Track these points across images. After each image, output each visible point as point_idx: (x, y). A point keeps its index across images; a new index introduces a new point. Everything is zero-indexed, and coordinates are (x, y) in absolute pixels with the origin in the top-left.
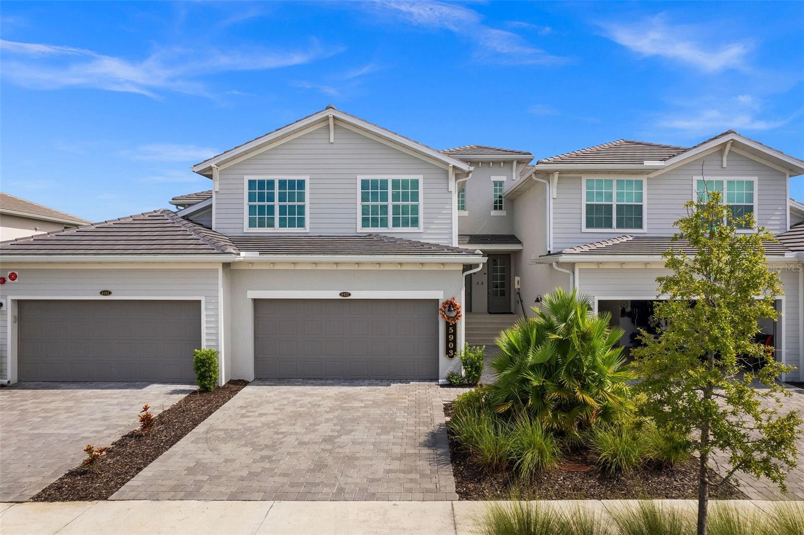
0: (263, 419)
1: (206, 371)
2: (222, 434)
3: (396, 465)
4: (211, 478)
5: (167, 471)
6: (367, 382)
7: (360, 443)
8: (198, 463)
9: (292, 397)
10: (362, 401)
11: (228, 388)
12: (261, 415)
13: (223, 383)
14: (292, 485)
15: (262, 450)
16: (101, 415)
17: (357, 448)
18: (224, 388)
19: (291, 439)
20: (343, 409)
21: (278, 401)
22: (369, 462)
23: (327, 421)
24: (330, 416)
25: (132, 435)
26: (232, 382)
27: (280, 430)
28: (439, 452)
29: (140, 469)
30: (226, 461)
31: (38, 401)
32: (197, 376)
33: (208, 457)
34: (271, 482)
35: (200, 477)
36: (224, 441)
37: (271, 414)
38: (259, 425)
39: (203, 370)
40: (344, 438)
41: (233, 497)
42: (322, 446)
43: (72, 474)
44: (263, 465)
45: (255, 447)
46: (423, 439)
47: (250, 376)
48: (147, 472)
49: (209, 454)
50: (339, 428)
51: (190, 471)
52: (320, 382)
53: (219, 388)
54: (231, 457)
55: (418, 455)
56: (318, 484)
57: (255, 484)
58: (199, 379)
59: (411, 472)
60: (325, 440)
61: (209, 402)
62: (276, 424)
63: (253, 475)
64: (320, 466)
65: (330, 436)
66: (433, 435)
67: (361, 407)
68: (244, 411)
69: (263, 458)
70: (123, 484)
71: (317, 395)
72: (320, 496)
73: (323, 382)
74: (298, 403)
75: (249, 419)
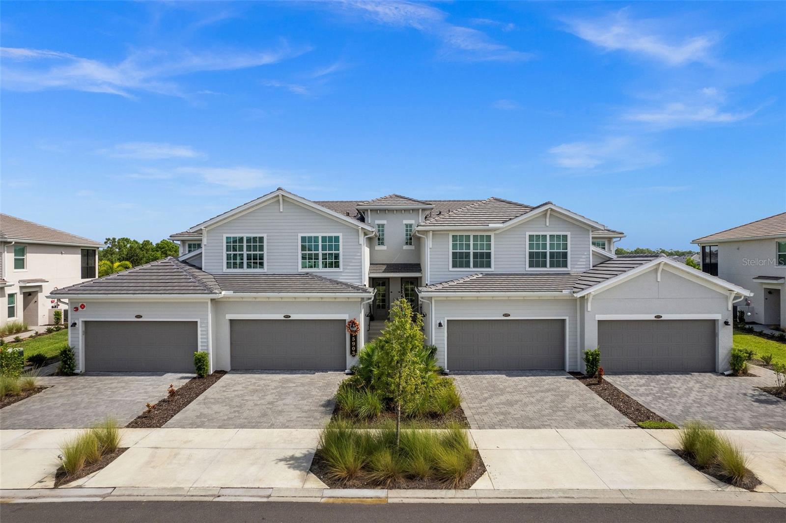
0: (236, 393)
1: (201, 365)
2: (212, 400)
3: (304, 414)
4: (208, 420)
5: (186, 417)
6: (301, 372)
7: (287, 405)
8: (201, 414)
9: (254, 381)
10: (294, 383)
11: (214, 375)
12: (234, 391)
13: (212, 373)
14: (249, 423)
15: (234, 408)
16: (143, 391)
17: (286, 407)
18: (212, 375)
19: (251, 403)
20: (282, 387)
21: (245, 383)
22: (290, 413)
23: (272, 394)
24: (274, 391)
25: (164, 401)
26: (216, 372)
27: (245, 399)
28: (328, 409)
29: (172, 416)
30: (216, 413)
31: (104, 383)
32: (196, 368)
33: (206, 411)
34: (238, 422)
35: (203, 420)
36: (214, 403)
37: (240, 390)
38: (233, 396)
39: (199, 364)
40: (280, 402)
41: (220, 427)
42: (267, 406)
43: (139, 417)
44: (234, 414)
45: (231, 407)
46: (323, 402)
47: (228, 368)
48: (175, 417)
49: (206, 410)
50: (278, 397)
51: (197, 417)
52: (271, 371)
53: (209, 375)
54: (218, 411)
55: (316, 411)
56: (262, 422)
57: (231, 422)
58: (197, 370)
59: (310, 417)
60: (269, 403)
61: (204, 383)
62: (243, 395)
63: (229, 419)
64: (264, 415)
65: (272, 401)
66: (329, 401)
67: (293, 386)
68: (224, 389)
69: (235, 412)
70: (166, 422)
71: (268, 380)
72: (262, 427)
73: (274, 371)
74: (257, 384)
75: (228, 393)
